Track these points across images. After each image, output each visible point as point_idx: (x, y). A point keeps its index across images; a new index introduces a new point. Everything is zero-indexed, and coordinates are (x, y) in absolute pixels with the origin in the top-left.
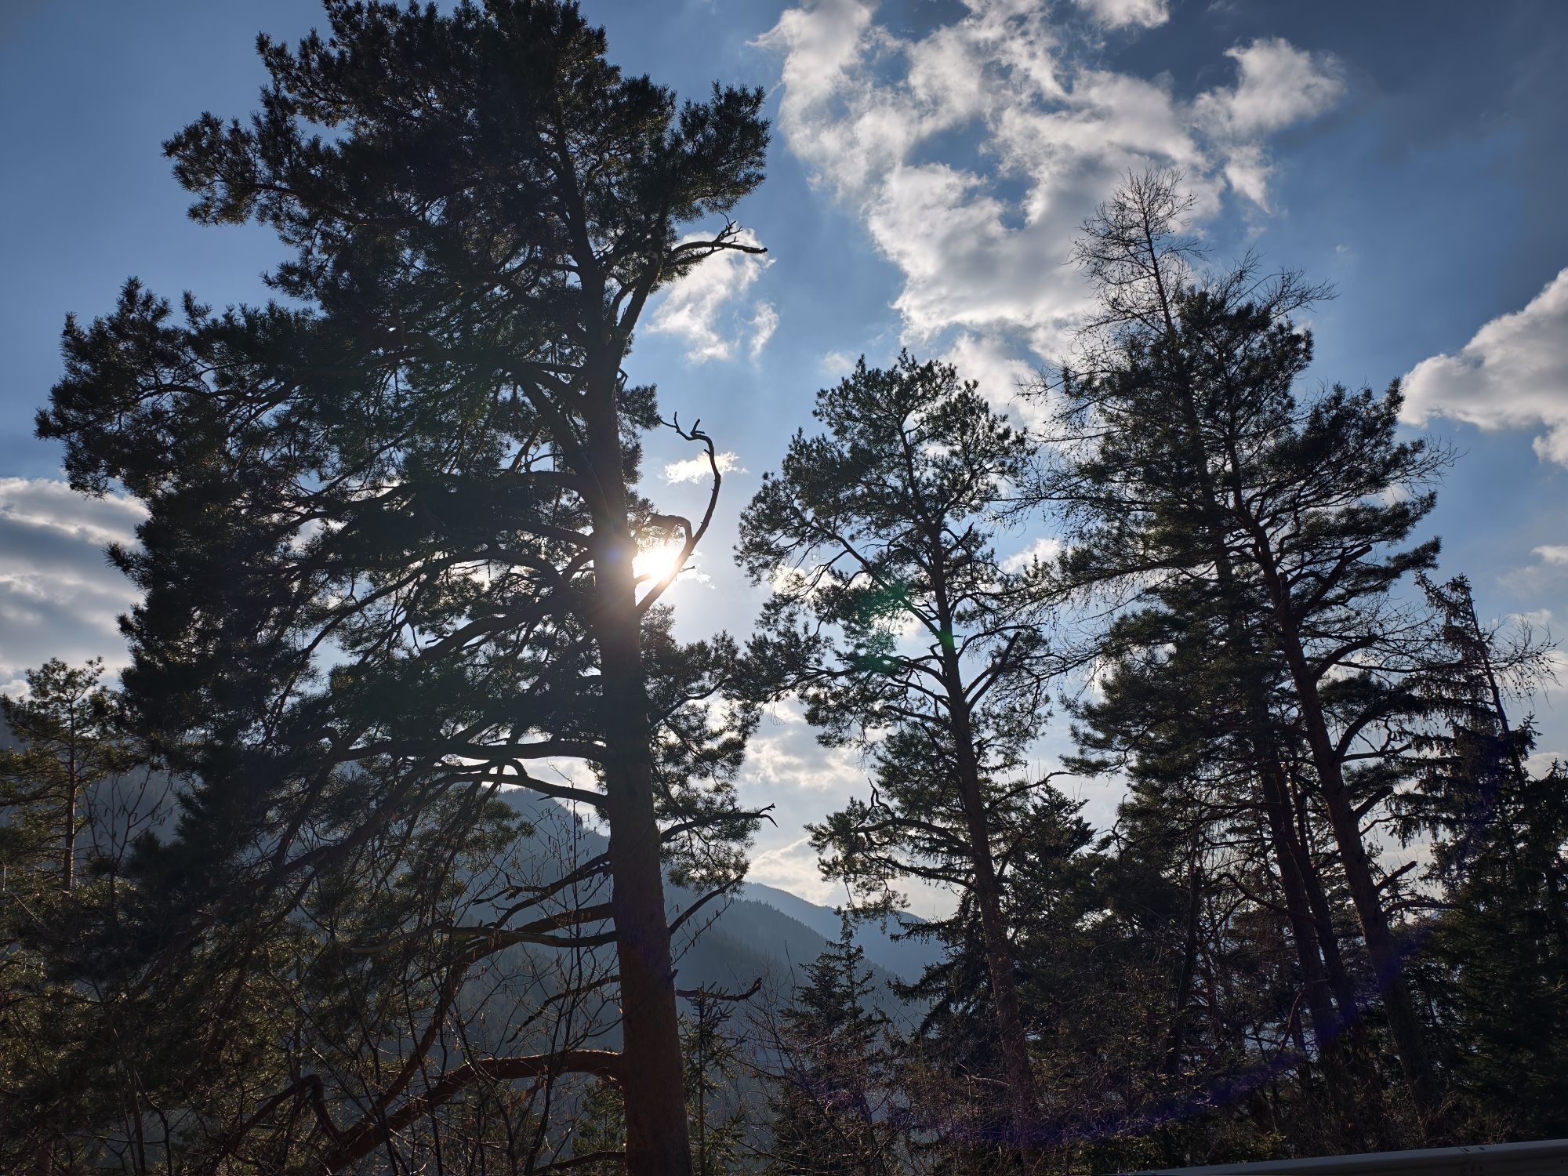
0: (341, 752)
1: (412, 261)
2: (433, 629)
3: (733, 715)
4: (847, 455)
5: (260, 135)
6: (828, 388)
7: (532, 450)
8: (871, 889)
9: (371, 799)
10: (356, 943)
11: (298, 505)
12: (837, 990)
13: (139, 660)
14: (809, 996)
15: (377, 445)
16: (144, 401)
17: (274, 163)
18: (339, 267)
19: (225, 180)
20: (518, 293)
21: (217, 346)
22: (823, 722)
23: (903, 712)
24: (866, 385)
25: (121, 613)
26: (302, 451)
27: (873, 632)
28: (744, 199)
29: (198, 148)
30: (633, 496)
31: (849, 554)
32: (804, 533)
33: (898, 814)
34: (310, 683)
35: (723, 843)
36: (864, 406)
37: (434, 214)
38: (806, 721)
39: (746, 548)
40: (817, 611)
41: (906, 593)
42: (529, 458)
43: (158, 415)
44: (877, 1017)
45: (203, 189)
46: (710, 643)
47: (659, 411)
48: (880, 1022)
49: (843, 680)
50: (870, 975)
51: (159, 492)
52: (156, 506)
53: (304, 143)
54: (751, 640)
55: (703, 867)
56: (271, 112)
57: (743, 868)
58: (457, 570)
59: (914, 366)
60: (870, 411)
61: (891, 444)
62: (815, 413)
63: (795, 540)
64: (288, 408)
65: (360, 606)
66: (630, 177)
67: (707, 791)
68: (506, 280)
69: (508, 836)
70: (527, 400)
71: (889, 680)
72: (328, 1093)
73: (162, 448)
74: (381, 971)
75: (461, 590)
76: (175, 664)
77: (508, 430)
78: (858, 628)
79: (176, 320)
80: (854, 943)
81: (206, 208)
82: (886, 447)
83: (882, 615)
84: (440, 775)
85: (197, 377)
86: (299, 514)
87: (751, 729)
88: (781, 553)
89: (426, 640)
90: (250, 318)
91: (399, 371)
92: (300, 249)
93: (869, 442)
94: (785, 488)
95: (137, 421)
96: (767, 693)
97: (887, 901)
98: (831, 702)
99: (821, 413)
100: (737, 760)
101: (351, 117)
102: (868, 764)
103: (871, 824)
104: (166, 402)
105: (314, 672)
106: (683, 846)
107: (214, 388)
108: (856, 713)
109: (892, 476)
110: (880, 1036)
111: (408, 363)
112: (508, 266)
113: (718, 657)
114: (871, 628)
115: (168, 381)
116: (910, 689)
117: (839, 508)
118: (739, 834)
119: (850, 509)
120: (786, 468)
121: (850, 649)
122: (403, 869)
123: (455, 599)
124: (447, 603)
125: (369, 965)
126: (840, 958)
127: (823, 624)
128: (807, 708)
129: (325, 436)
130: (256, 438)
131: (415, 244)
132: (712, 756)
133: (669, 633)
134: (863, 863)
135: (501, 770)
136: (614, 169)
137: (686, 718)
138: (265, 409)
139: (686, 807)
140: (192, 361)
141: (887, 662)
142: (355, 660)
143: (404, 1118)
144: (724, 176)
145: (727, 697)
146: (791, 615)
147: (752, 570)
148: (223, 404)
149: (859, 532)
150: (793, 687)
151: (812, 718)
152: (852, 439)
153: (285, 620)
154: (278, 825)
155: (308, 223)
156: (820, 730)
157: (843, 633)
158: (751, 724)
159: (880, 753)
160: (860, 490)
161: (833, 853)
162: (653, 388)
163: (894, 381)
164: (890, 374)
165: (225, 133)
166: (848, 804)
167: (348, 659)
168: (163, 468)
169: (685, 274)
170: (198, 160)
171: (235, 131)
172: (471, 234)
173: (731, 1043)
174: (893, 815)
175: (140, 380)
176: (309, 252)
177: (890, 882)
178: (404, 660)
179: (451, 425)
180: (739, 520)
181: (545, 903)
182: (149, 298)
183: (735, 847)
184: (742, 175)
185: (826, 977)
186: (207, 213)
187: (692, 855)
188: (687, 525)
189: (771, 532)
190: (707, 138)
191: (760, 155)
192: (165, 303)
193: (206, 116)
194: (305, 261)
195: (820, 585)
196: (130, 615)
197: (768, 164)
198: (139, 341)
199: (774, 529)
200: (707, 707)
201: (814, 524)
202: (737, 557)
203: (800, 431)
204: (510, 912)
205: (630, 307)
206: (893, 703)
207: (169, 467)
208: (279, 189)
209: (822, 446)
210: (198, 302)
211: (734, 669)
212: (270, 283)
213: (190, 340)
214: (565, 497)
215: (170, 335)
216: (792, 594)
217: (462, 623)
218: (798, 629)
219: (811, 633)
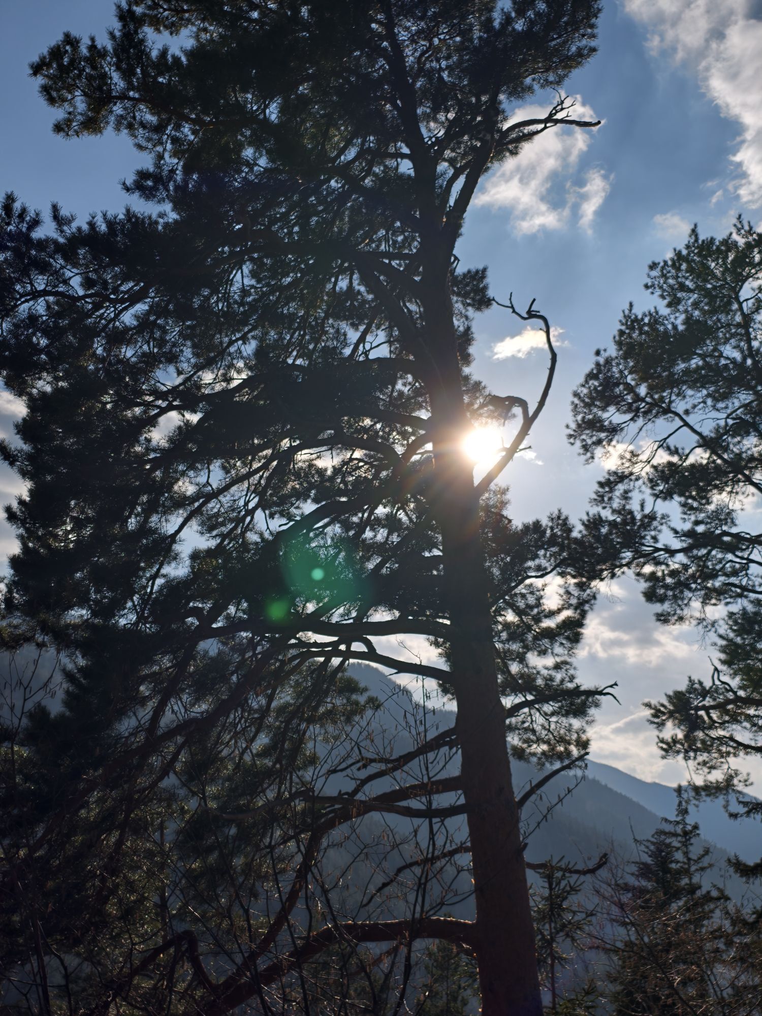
0: (205, 632)
1: (255, 159)
2: (282, 515)
3: (568, 593)
4: (681, 328)
5: (115, 50)
6: (659, 260)
7: (369, 338)
8: (712, 768)
9: (232, 674)
10: (222, 808)
11: (157, 399)
12: (673, 866)
13: (25, 547)
14: (645, 871)
15: (226, 340)
16: (22, 308)
17: (128, 74)
18: (187, 170)
19: (85, 94)
20: (354, 183)
21: (82, 251)
22: (662, 600)
23: (744, 588)
24: (699, 254)
25: (7, 503)
26: (160, 348)
27: (711, 507)
28: (576, 73)
29: (61, 66)
30: (467, 378)
31: (685, 428)
32: (638, 409)
33: (741, 693)
34: (173, 564)
35: (564, 719)
36: (698, 277)
37: (273, 112)
38: (643, 599)
39: (579, 426)
40: (652, 488)
41: (746, 467)
42: (368, 346)
43: (33, 319)
44: (715, 894)
45: (66, 104)
46: (545, 522)
47: (491, 293)
48: (718, 899)
49: (681, 558)
50: (707, 852)
51: (35, 391)
52: (33, 404)
53: (154, 54)
54: (585, 518)
55: (544, 742)
56: (124, 26)
57: (584, 745)
58: (303, 456)
59: (750, 232)
60: (706, 281)
61: (728, 314)
62: (647, 287)
63: (628, 416)
64: (146, 308)
65: (216, 494)
66: (460, 61)
67: (547, 668)
68: (344, 171)
69: (356, 710)
70: (362, 289)
71: (730, 556)
72: (202, 947)
73: (38, 350)
74: (244, 836)
75: (306, 475)
76: (57, 550)
77: (346, 318)
78: (695, 504)
79: (47, 230)
80: (690, 820)
81: (68, 122)
82: (723, 318)
83: (721, 490)
84: (293, 652)
85: (66, 282)
86: (158, 407)
87: (587, 607)
88: (614, 430)
89: (278, 524)
90: (111, 224)
91: (244, 267)
92: (153, 155)
93: (704, 312)
94: (618, 364)
95: (16, 326)
96: (602, 571)
97: (729, 779)
98: (669, 580)
99: (653, 286)
100: (576, 639)
101: (193, 24)
102: (708, 642)
103: (712, 703)
104: (40, 307)
105: (177, 555)
106: (523, 722)
107: (81, 292)
108: (696, 590)
109: (728, 347)
110: (718, 913)
111: (252, 259)
112: (342, 158)
113: (554, 535)
114: (709, 503)
115: (42, 287)
116: (752, 565)
117: (673, 382)
118: (580, 711)
119: (684, 382)
120: (619, 344)
121: (687, 526)
122: (263, 740)
123: (301, 484)
124: (293, 488)
125: (233, 831)
126: (675, 835)
127: (659, 501)
128: (644, 585)
129: (181, 333)
130: (119, 337)
131: (257, 142)
132: (550, 634)
133: (505, 513)
134: (703, 742)
135: (348, 647)
136: (444, 53)
137: (523, 596)
138: (126, 309)
139: (526, 683)
140: (62, 267)
141: (726, 539)
142: (213, 543)
143: (274, 973)
144: (556, 51)
145: (562, 574)
146: (626, 492)
147: (586, 448)
148: (90, 306)
149: (694, 406)
150: (628, 565)
151: (650, 596)
152: (686, 311)
153: (151, 508)
154: (149, 698)
155: (159, 129)
156: (658, 608)
157: (680, 509)
158: (587, 602)
159: (722, 631)
160: (696, 362)
161: (672, 730)
162: (485, 270)
163: (729, 250)
164: (725, 242)
165: (84, 50)
166: (687, 682)
167: (206, 543)
168: (38, 369)
169: (516, 154)
170: (60, 78)
171: (92, 47)
172: (306, 129)
173: (580, 916)
174: (735, 693)
175: (18, 287)
176: (160, 157)
177: (731, 759)
178: (256, 543)
179: (292, 317)
180: (572, 398)
181: (397, 774)
182: (24, 210)
183: (576, 723)
184: (574, 49)
185: (662, 853)
186: (69, 127)
187: (534, 731)
188: (523, 404)
189: (604, 409)
190: (538, 14)
191: (592, 26)
192: (37, 215)
193: (67, 36)
194: (158, 166)
195: (655, 462)
196: (15, 505)
197: (600, 36)
198: (16, 251)
199: (608, 405)
200: (545, 585)
201: (648, 400)
202: (570, 436)
203: (631, 305)
204: (364, 782)
205: (463, 190)
206: (733, 580)
207: (42, 368)
208: (133, 99)
209: (655, 319)
210: (64, 212)
211: (569, 547)
212: (127, 189)
213: (59, 248)
214: (400, 382)
215: (42, 245)
216: (627, 472)
217: (309, 507)
218: (634, 506)
219: (647, 510)
